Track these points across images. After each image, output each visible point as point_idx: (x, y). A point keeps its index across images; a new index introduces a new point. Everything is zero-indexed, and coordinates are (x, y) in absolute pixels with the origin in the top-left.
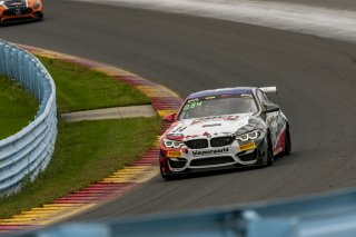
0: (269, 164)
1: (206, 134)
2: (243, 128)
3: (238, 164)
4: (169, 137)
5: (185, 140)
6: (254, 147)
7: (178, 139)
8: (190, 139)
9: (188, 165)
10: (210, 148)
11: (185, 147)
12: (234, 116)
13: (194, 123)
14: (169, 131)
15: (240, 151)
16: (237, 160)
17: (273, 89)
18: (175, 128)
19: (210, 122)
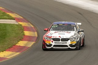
0: (79, 49)
1: (60, 37)
2: (72, 36)
4: (47, 36)
5: (52, 38)
6: (75, 43)
7: (50, 37)
8: (54, 38)
10: (60, 42)
11: (52, 40)
12: (69, 31)
13: (55, 32)
14: (47, 34)
15: (70, 44)
16: (69, 47)
17: (80, 24)
18: (49, 34)
19: (61, 33)
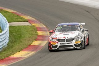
0: (84, 48)
1: (64, 37)
2: (76, 36)
3: (74, 48)
4: (52, 38)
5: (57, 39)
6: (80, 42)
7: (55, 39)
8: (59, 39)
9: (58, 47)
10: (65, 42)
11: (57, 41)
12: (73, 32)
13: (60, 34)
14: (52, 36)
15: (75, 43)
16: (74, 46)
18: (54, 35)
19: (66, 34)
